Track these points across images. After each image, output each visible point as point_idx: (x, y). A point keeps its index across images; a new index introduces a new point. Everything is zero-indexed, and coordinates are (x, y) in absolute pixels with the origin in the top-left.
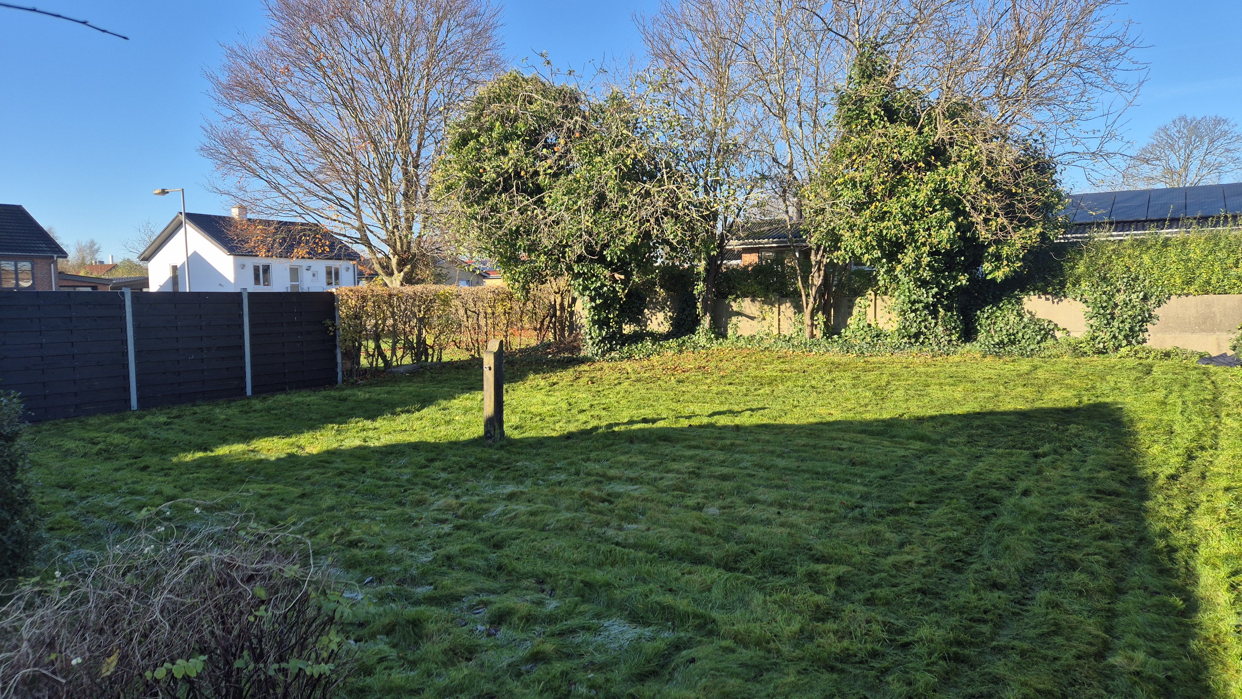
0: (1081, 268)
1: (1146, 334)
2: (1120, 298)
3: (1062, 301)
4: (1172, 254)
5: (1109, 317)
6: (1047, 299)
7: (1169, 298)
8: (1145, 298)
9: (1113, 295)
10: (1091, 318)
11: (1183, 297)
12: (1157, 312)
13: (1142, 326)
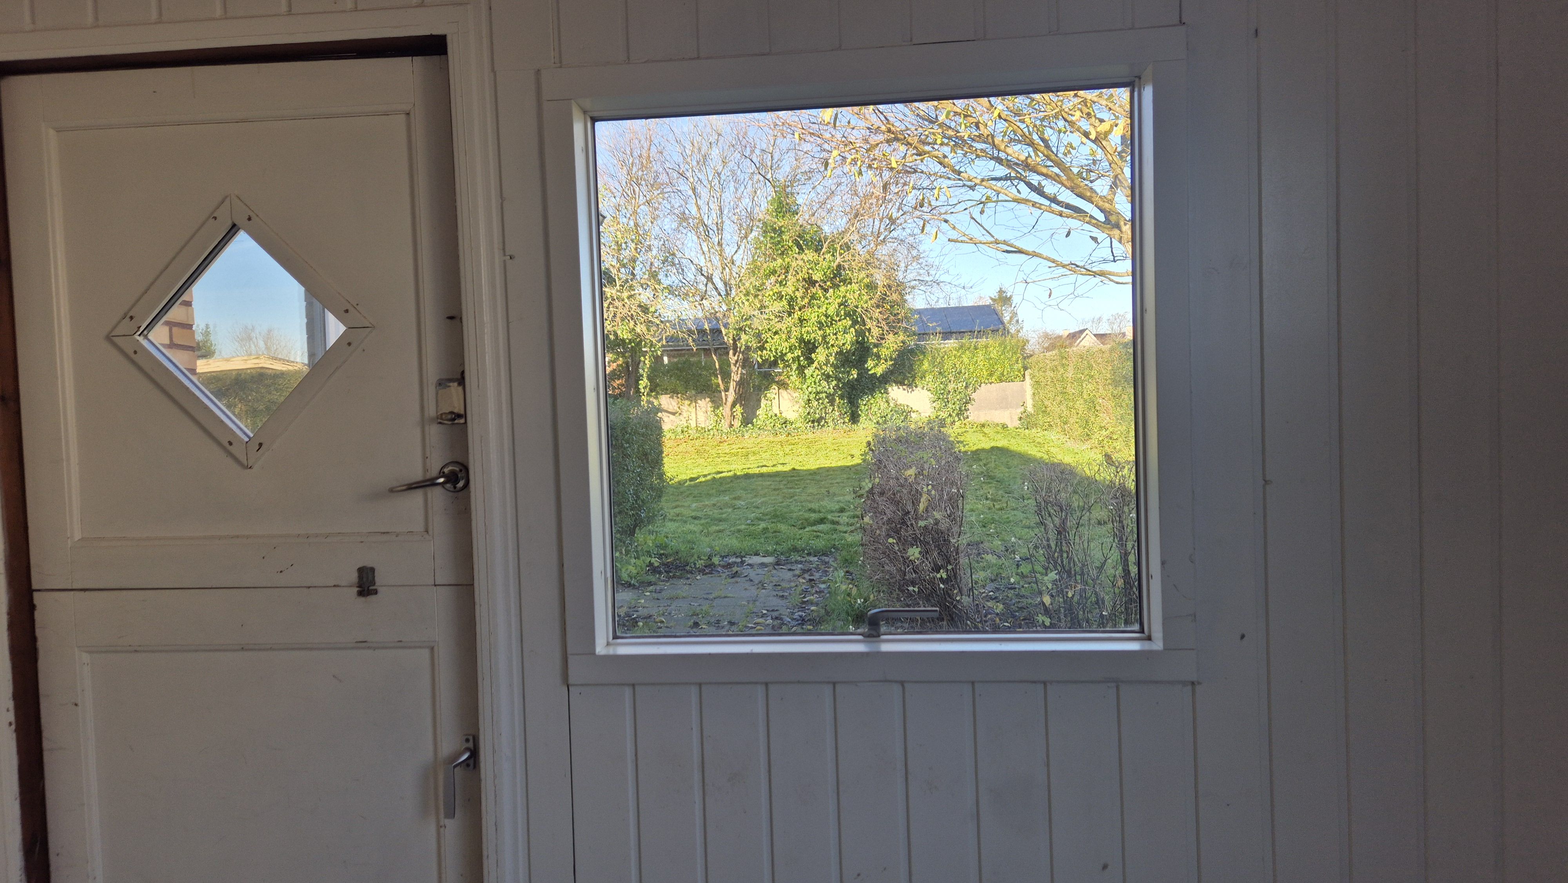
0: (926, 365)
1: (968, 412)
2: (951, 387)
3: (913, 390)
4: (980, 356)
5: (946, 400)
6: (904, 389)
7: (980, 386)
8: (966, 387)
9: (947, 385)
10: (934, 402)
11: (989, 384)
12: (974, 396)
13: (965, 406)
